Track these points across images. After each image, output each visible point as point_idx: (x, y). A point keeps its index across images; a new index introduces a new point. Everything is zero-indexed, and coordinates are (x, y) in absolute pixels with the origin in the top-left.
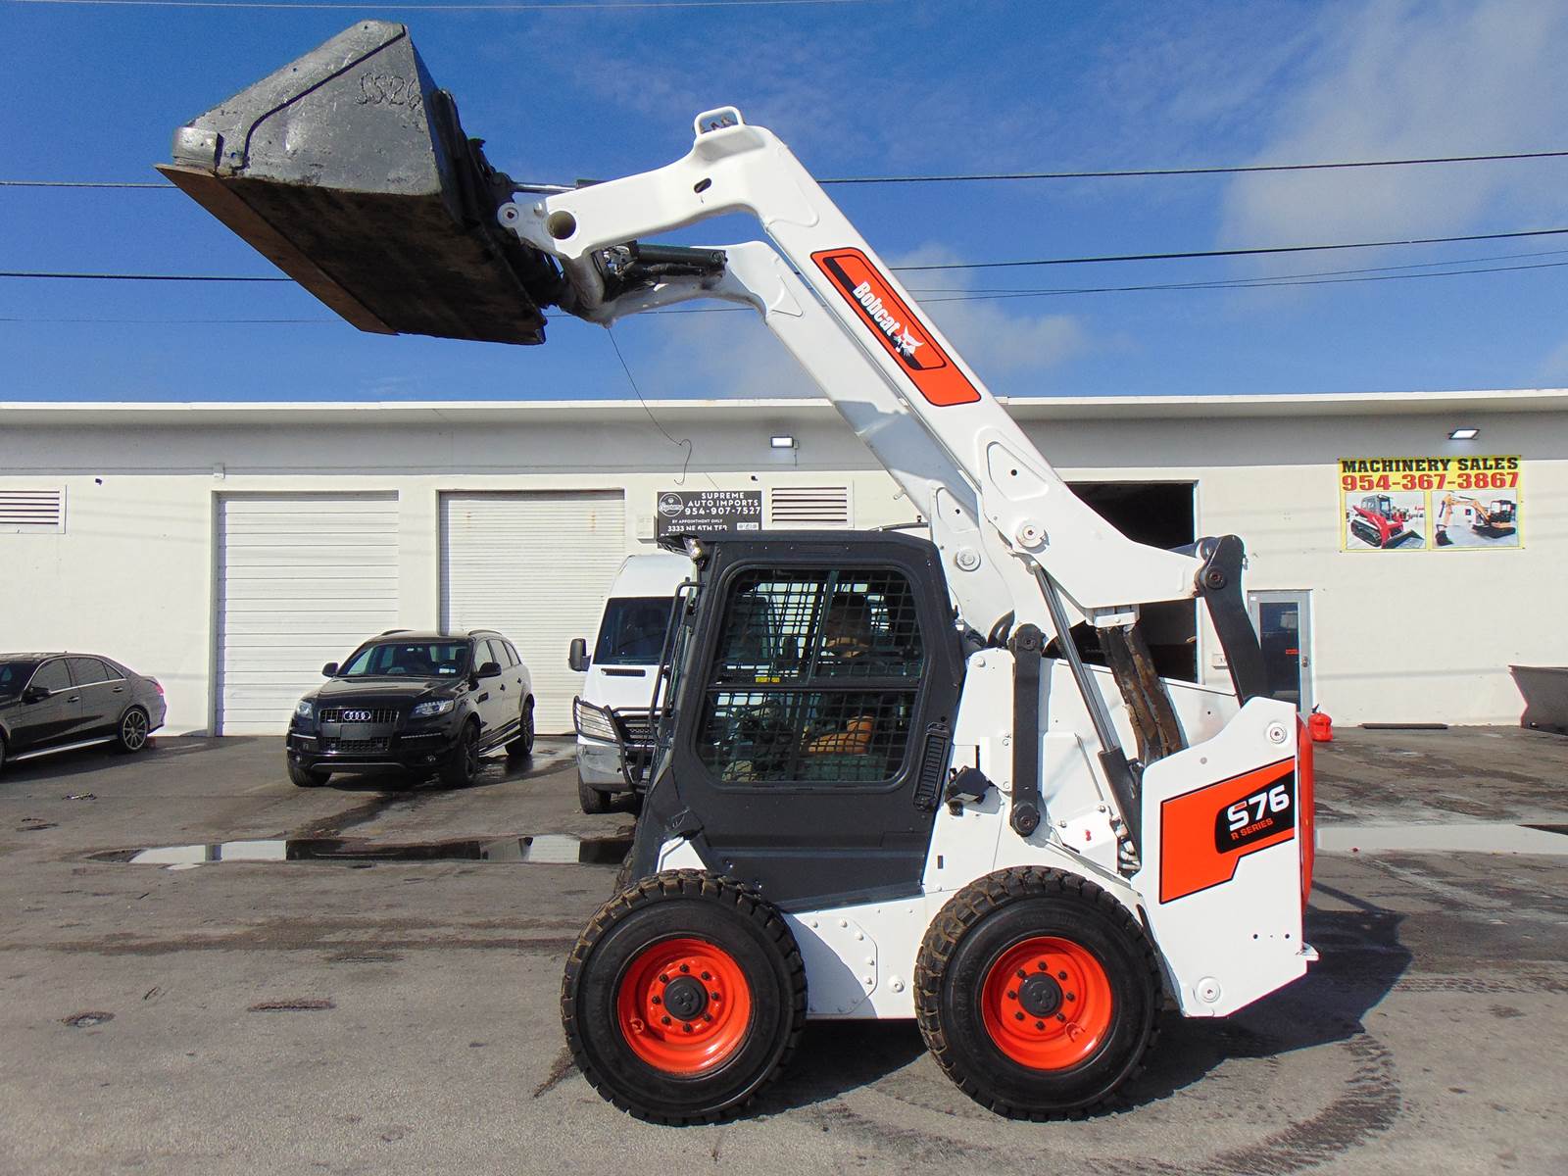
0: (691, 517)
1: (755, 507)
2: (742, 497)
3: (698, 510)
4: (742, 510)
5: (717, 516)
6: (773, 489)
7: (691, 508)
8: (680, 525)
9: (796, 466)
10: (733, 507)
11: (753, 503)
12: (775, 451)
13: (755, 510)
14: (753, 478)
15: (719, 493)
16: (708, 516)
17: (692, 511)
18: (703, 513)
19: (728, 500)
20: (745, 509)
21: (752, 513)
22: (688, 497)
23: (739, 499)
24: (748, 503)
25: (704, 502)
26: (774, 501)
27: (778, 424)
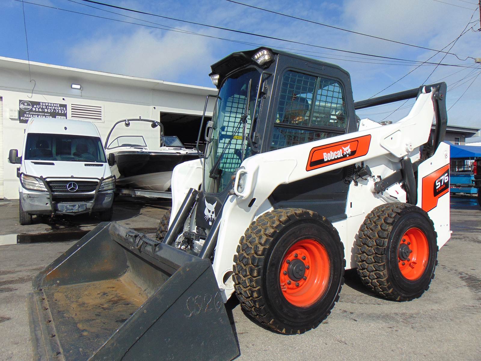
0: (35, 111)
1: (64, 110)
2: (58, 106)
3: (39, 109)
4: (58, 111)
5: (47, 112)
6: (72, 104)
7: (35, 108)
8: (30, 114)
9: (81, 97)
10: (55, 109)
11: (63, 109)
12: (72, 89)
13: (64, 112)
14: (63, 99)
15: (48, 103)
16: (44, 112)
17: (36, 109)
18: (41, 110)
19: (52, 107)
20: (60, 111)
21: (63, 112)
22: (33, 103)
23: (57, 107)
24: (61, 109)
25: (41, 106)
26: (72, 109)
27: (74, 79)
